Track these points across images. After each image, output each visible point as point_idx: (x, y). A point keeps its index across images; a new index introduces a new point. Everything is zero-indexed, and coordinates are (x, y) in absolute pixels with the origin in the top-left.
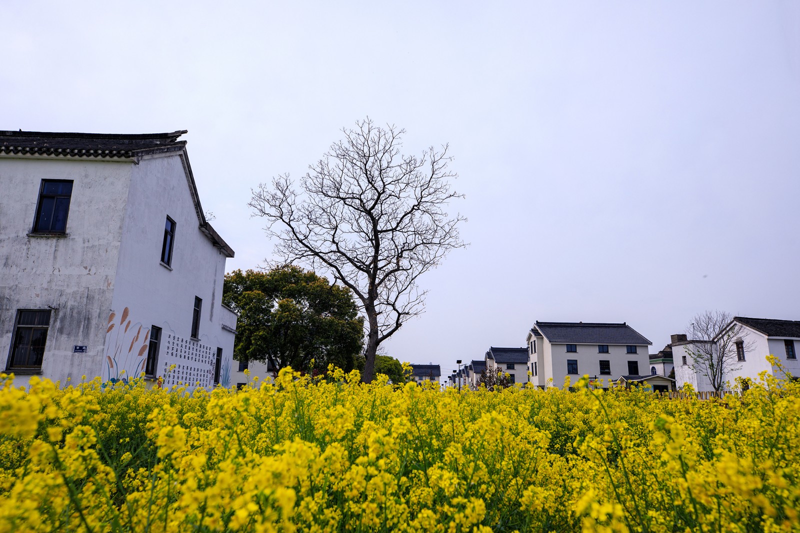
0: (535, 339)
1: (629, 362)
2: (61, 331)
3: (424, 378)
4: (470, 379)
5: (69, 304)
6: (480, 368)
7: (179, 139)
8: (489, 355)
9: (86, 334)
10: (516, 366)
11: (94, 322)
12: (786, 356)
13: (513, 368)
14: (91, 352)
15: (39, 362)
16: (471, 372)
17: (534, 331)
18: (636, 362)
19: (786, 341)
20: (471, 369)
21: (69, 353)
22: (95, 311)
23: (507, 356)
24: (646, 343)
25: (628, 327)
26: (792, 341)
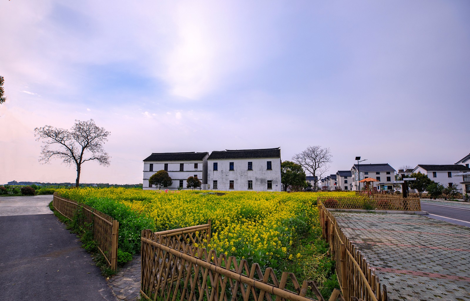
0: (354, 170)
1: (387, 177)
2: (274, 183)
3: (311, 181)
4: (330, 181)
5: (274, 179)
6: (334, 177)
7: (279, 149)
8: (337, 173)
9: (277, 184)
10: (348, 177)
11: (278, 182)
12: (433, 176)
13: (347, 178)
14: (278, 186)
15: (271, 187)
16: (330, 179)
17: (353, 167)
18: (390, 177)
19: (433, 172)
20: (330, 178)
21: (275, 186)
22: (278, 181)
23: (345, 174)
24: (394, 170)
25: (388, 165)
26: (436, 172)
